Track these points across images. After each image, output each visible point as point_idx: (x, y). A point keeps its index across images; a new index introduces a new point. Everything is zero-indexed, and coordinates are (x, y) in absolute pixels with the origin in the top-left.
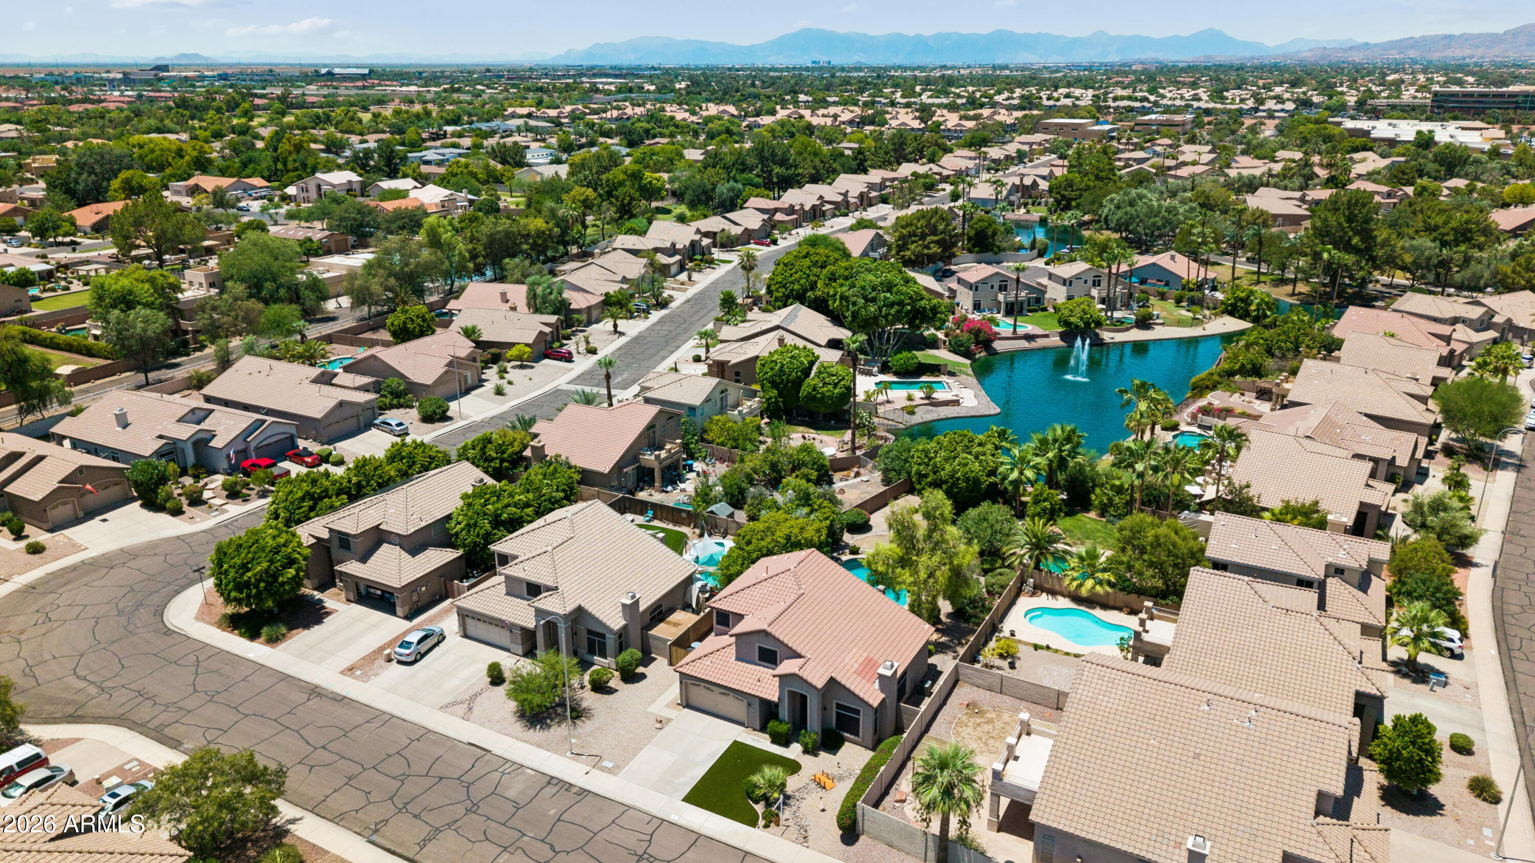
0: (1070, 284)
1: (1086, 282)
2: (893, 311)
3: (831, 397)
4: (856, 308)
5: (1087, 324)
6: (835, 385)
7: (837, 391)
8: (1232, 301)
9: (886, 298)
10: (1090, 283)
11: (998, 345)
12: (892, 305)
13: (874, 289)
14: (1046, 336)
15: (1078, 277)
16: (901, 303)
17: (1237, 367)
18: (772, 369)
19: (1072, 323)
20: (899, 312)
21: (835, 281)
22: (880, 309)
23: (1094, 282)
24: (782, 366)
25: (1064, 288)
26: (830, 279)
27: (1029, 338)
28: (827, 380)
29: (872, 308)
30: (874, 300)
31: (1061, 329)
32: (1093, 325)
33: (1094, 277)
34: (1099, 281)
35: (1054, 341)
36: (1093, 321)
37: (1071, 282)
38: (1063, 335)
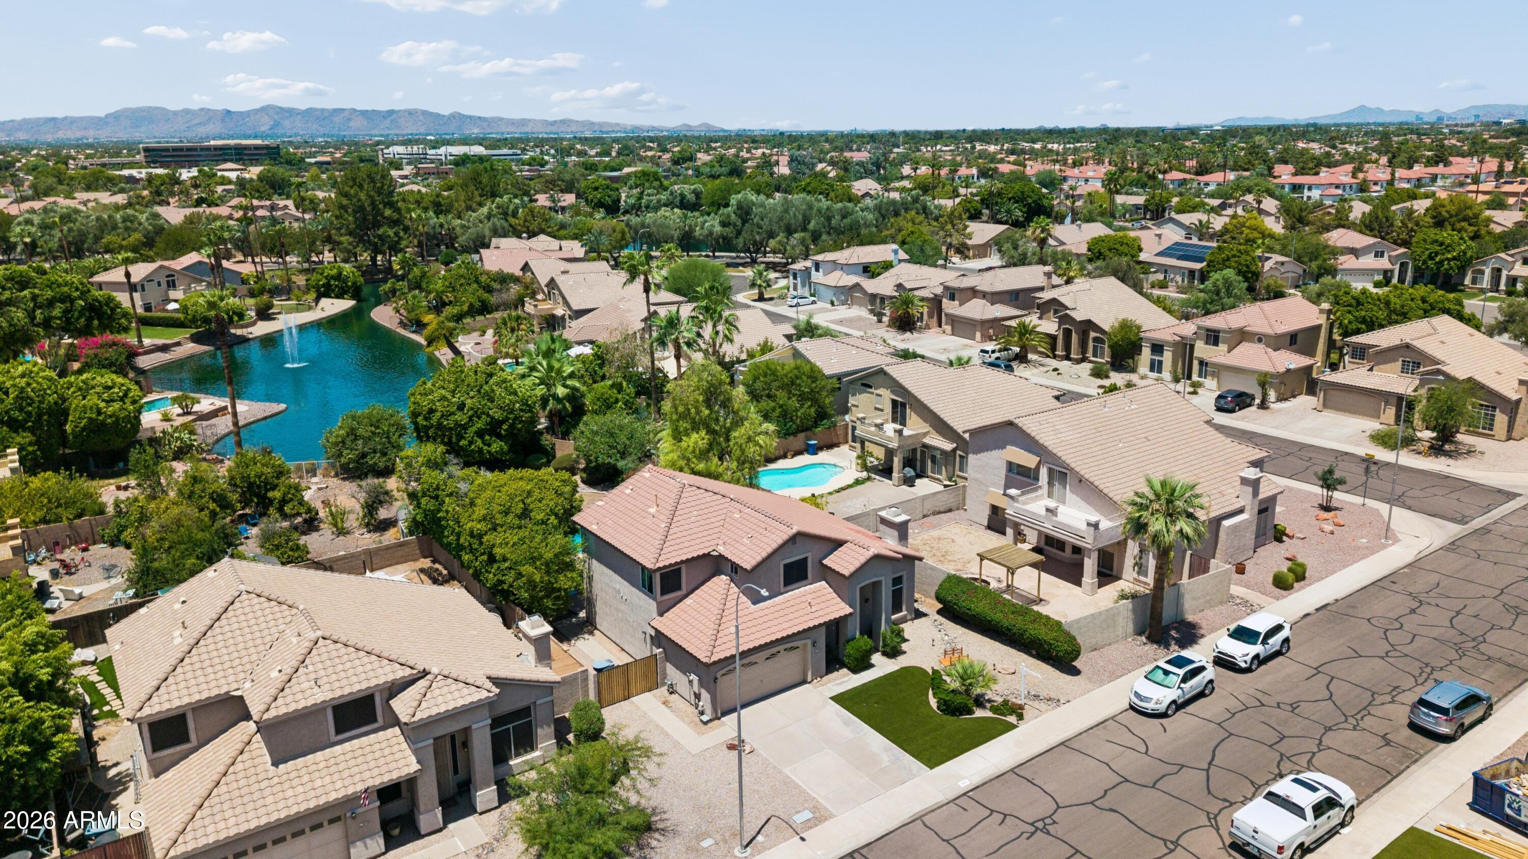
0: (143, 290)
1: (159, 284)
2: (57, 312)
5: (229, 316)
8: (324, 281)
10: (164, 285)
11: (140, 362)
12: (51, 303)
14: (178, 344)
15: (148, 279)
16: (66, 299)
17: (465, 308)
20: (66, 312)
23: (168, 282)
27: (164, 348)
31: (187, 333)
32: (236, 318)
33: (168, 276)
34: (173, 281)
35: (190, 348)
36: (234, 313)
37: (143, 286)
38: (195, 339)
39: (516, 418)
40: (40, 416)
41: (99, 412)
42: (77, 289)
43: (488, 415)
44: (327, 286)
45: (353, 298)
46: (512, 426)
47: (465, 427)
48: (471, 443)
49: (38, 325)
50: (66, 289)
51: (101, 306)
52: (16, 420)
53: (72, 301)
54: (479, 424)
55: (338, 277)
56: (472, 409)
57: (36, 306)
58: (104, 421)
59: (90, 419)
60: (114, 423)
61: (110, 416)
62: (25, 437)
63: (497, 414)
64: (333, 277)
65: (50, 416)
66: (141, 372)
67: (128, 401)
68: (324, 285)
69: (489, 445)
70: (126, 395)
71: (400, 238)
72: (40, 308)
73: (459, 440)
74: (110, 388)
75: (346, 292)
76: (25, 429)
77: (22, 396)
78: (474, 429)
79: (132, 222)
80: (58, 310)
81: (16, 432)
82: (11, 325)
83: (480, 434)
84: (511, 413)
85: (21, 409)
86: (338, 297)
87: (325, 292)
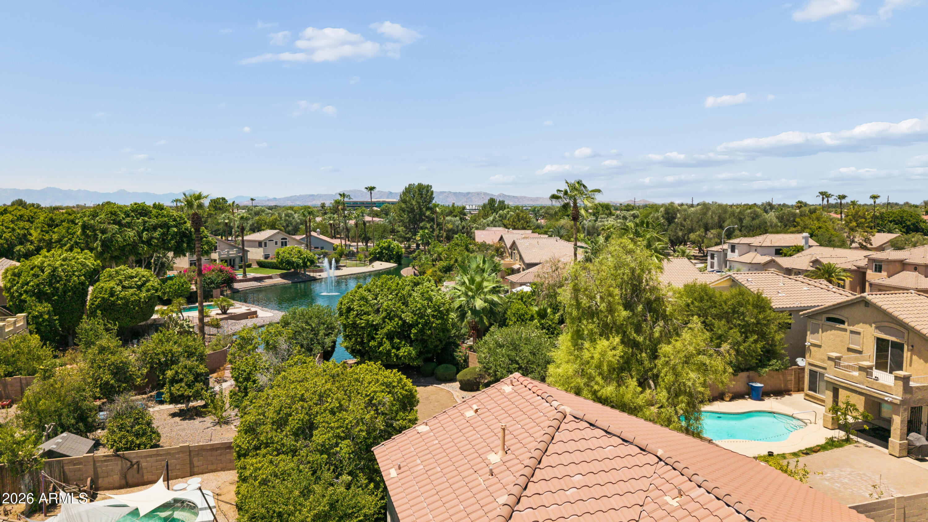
0: (266, 246)
1: (276, 243)
2: (156, 234)
3: (138, 302)
4: (109, 235)
5: (305, 263)
6: (139, 288)
7: (143, 294)
8: (379, 250)
9: (145, 222)
10: (279, 244)
11: (236, 286)
12: (155, 228)
13: (128, 216)
15: (270, 239)
16: (165, 226)
18: (36, 276)
19: (293, 262)
20: (163, 234)
21: (57, 226)
22: (140, 235)
23: (282, 243)
24: (55, 270)
25: (261, 250)
26: (49, 226)
27: (259, 279)
28: (126, 283)
29: (131, 233)
30: (129, 225)
31: (279, 272)
32: (309, 264)
33: (282, 239)
34: (286, 242)
35: (279, 281)
36: (308, 260)
37: (265, 244)
38: (283, 276)
39: (426, 324)
40: (65, 292)
41: (112, 294)
42: (175, 220)
43: (401, 319)
44: (381, 253)
45: (395, 262)
46: (422, 331)
47: (376, 328)
48: (380, 344)
49: (143, 242)
50: (166, 219)
51: (191, 234)
52: (45, 294)
53: (169, 227)
54: (389, 327)
55: (388, 248)
56: (386, 310)
57: (144, 230)
58: (114, 303)
59: (103, 298)
60: (123, 304)
61: (121, 299)
62: (44, 307)
63: (408, 317)
64: (385, 248)
65: (74, 293)
66: (236, 291)
67: (144, 289)
68: (379, 253)
69: (398, 349)
70: (143, 284)
71: (434, 230)
72: (147, 230)
73: (369, 341)
74: (132, 277)
75: (392, 259)
76: (48, 300)
77: (54, 275)
78: (385, 330)
79: (289, 217)
80: (158, 233)
81: (41, 302)
82: (125, 240)
83: (390, 336)
84: (421, 318)
85: (50, 285)
86: (386, 261)
87: (378, 257)
